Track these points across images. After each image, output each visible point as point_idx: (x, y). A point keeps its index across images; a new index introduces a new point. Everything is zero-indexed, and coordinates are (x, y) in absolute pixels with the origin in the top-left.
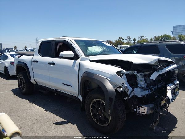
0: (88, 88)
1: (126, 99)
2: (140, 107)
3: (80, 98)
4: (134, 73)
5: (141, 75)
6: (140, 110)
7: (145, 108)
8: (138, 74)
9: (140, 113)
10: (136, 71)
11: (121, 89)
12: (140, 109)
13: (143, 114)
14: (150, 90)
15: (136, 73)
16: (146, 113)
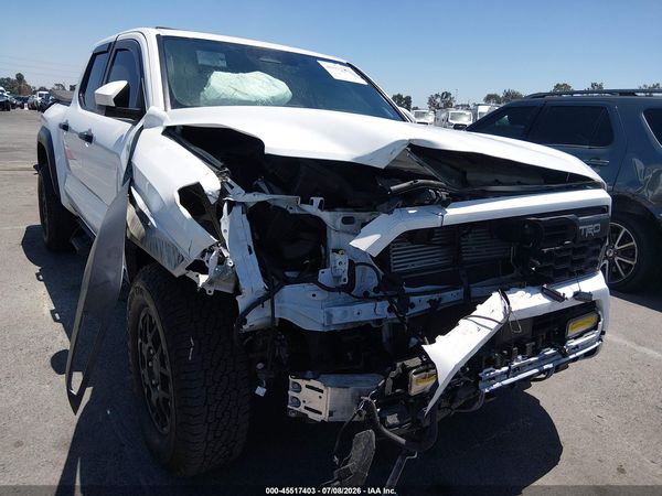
2: (303, 383)
4: (306, 208)
5: (346, 221)
6: (300, 396)
7: (322, 391)
8: (326, 216)
9: (301, 409)
10: (317, 200)
11: (203, 279)
12: (299, 389)
13: (311, 415)
14: (386, 304)
15: (313, 208)
16: (325, 416)
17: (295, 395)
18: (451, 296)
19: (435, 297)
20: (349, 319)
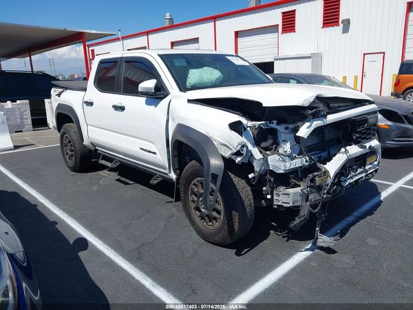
0: (187, 157)
1: (251, 176)
2: (280, 193)
3: (173, 176)
4: (271, 125)
5: (286, 128)
6: (280, 198)
7: (289, 194)
8: (279, 127)
9: (280, 203)
10: (275, 122)
12: (278, 196)
13: (285, 205)
15: (274, 125)
16: (291, 204)
17: (277, 198)
18: (324, 155)
19: (319, 155)
20: (292, 167)
